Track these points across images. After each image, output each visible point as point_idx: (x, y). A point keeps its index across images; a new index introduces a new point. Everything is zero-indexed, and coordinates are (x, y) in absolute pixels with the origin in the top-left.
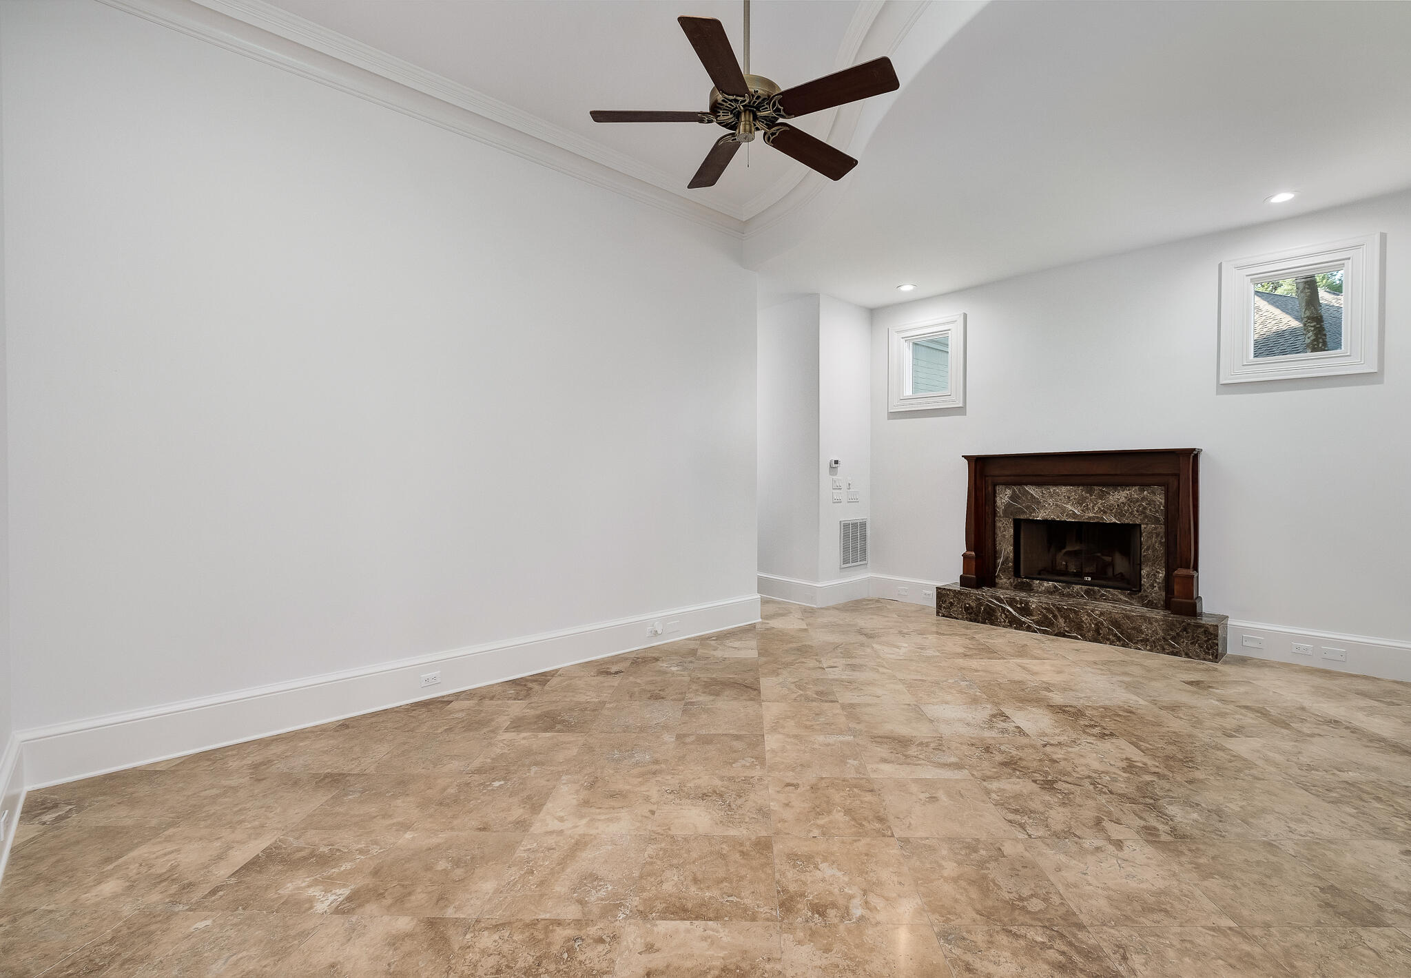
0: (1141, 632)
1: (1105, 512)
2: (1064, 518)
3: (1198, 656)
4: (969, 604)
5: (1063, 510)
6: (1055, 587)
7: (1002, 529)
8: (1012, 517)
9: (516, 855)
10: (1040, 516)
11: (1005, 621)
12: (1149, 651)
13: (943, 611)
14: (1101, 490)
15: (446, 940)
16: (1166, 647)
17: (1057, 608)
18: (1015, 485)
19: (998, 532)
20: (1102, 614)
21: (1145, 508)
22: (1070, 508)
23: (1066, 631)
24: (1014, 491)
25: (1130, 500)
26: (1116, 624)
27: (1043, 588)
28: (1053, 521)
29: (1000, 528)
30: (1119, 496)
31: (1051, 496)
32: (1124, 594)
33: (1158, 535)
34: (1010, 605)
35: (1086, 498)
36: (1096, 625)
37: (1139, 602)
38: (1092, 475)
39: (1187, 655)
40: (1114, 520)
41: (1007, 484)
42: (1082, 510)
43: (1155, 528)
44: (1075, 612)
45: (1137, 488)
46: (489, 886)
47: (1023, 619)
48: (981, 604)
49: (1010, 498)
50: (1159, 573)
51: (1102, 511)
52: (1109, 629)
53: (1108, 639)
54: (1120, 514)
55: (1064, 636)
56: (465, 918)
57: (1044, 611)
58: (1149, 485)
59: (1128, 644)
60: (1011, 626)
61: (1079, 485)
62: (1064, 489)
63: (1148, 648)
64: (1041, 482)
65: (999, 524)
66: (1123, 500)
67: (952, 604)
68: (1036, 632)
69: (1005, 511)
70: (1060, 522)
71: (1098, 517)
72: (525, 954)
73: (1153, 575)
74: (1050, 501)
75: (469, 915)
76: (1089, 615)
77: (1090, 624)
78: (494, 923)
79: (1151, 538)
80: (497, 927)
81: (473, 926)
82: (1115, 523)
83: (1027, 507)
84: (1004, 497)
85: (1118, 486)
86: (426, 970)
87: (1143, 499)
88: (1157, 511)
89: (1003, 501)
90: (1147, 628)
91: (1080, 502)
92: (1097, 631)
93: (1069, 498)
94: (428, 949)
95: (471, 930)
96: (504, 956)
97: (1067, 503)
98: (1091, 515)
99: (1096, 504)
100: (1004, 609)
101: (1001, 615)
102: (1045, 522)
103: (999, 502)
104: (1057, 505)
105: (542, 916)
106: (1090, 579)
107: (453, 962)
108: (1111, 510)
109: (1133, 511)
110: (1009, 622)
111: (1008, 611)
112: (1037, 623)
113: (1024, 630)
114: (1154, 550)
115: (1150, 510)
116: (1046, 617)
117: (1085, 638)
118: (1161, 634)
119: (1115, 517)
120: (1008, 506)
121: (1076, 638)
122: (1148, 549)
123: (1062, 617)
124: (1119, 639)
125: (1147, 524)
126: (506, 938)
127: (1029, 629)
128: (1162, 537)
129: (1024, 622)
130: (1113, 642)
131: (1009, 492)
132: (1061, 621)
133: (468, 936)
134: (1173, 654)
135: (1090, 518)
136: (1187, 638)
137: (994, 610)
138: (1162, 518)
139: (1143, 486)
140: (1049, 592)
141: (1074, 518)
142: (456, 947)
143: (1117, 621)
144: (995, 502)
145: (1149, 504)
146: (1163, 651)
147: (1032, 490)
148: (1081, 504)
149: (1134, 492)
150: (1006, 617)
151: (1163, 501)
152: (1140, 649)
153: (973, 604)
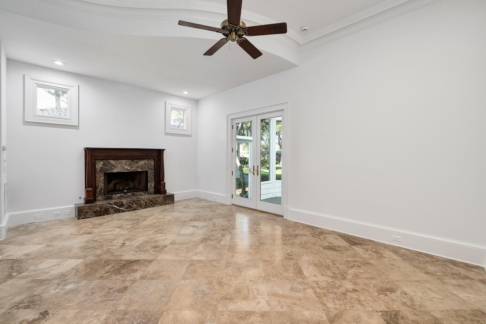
0: (157, 201)
1: (138, 168)
2: (124, 171)
3: (170, 203)
4: (96, 210)
5: (124, 168)
6: (121, 195)
7: (99, 177)
8: (103, 172)
9: (286, 310)
10: (115, 171)
11: (113, 212)
12: (160, 206)
13: (82, 216)
14: (136, 161)
15: (336, 315)
16: (164, 203)
17: (133, 201)
18: (105, 160)
19: (97, 179)
20: (147, 199)
21: (149, 166)
22: (126, 167)
23: (136, 208)
24: (104, 162)
25: (145, 163)
26: (151, 201)
27: (117, 197)
28: (120, 173)
29: (98, 177)
30: (142, 163)
31: (120, 164)
32: (143, 193)
33: (152, 173)
34: (115, 205)
35: (132, 164)
36: (146, 203)
37: (147, 194)
38: (134, 156)
39: (168, 204)
40: (140, 170)
41: (101, 160)
42: (131, 168)
43: (152, 172)
44: (139, 201)
45: (147, 160)
46: (307, 313)
47: (121, 209)
48: (102, 208)
49: (103, 165)
50: (152, 184)
51: (137, 167)
52: (149, 203)
53: (149, 206)
54: (142, 168)
55: (136, 210)
56: (325, 314)
57: (129, 203)
58: (150, 159)
59: (154, 206)
60: (116, 213)
61: (129, 159)
62: (124, 161)
63: (159, 205)
64: (116, 158)
65: (97, 176)
66: (143, 164)
67: (87, 212)
68: (126, 212)
69: (100, 171)
70: (123, 172)
71: (135, 170)
72: (330, 296)
73: (151, 185)
74: (119, 165)
75: (323, 313)
76: (143, 200)
77: (144, 203)
78: (323, 306)
79: (150, 174)
80: (324, 305)
81: (327, 311)
82: (141, 171)
83: (110, 168)
84: (99, 165)
85: (141, 159)
86: (350, 315)
87: (149, 163)
88: (152, 167)
89: (99, 166)
90: (159, 200)
91: (130, 165)
92: (146, 205)
93: (126, 164)
94: (342, 318)
95: (328, 310)
96: (334, 300)
97: (125, 166)
98: (133, 169)
99: (135, 166)
100: (112, 207)
101: (111, 210)
102: (117, 173)
103: (97, 167)
104: (122, 167)
105: (315, 296)
106: (126, 191)
107: (343, 310)
108: (140, 167)
109: (146, 167)
110: (115, 211)
111: (115, 207)
112: (126, 208)
113: (121, 213)
114: (151, 178)
115: (150, 166)
116: (129, 205)
117: (142, 208)
118: (162, 200)
119: (141, 169)
120: (101, 168)
121: (139, 209)
122: (150, 178)
123: (135, 203)
124: (152, 205)
125: (149, 170)
126: (327, 301)
127: (123, 211)
128: (153, 174)
129: (121, 210)
130: (150, 207)
131: (102, 163)
132: (135, 205)
133: (332, 310)
134: (165, 205)
135: (133, 170)
136: (168, 199)
137: (108, 209)
138: (153, 169)
139: (149, 159)
140: (119, 198)
141: (128, 171)
142: (337, 311)
143: (151, 200)
144: (95, 167)
145: (150, 165)
146: (163, 205)
147: (112, 162)
148: (130, 166)
149: (146, 161)
150: (114, 210)
151: (153, 164)
152: (157, 206)
153: (98, 209)
